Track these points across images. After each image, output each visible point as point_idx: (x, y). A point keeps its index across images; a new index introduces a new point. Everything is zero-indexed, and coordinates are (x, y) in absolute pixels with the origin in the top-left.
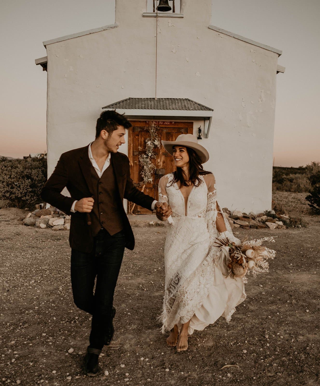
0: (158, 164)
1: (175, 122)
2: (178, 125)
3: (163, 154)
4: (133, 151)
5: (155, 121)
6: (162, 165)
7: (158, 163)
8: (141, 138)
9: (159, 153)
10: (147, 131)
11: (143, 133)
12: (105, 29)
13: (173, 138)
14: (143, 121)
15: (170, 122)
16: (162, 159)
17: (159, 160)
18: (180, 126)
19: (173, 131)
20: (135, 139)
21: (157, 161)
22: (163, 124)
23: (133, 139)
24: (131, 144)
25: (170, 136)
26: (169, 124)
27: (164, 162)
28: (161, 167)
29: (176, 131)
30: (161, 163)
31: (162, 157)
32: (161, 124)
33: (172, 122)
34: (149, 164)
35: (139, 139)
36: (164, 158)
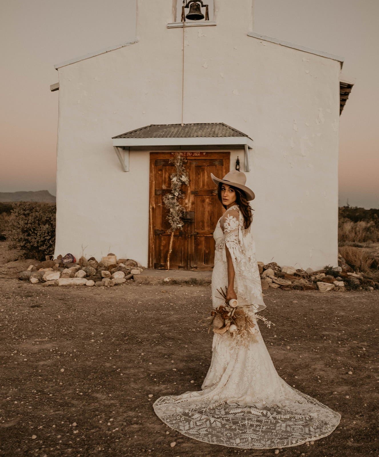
0: (186, 206)
1: (207, 153)
2: (210, 156)
3: (192, 193)
4: (155, 190)
5: (182, 152)
6: (190, 207)
7: (186, 204)
8: (165, 173)
9: (187, 192)
10: (173, 165)
11: (168, 167)
12: (124, 46)
13: (204, 173)
14: (168, 153)
15: (201, 153)
16: (191, 199)
17: (187, 201)
18: (213, 157)
19: (204, 164)
20: (157, 174)
21: (185, 202)
22: (192, 156)
23: (155, 175)
24: (152, 181)
25: (200, 171)
26: (199, 155)
27: (193, 203)
28: (189, 210)
29: (208, 164)
30: (189, 205)
31: (191, 197)
32: (189, 156)
33: (203, 153)
34: (177, 206)
35: (162, 174)
36: (193, 198)
